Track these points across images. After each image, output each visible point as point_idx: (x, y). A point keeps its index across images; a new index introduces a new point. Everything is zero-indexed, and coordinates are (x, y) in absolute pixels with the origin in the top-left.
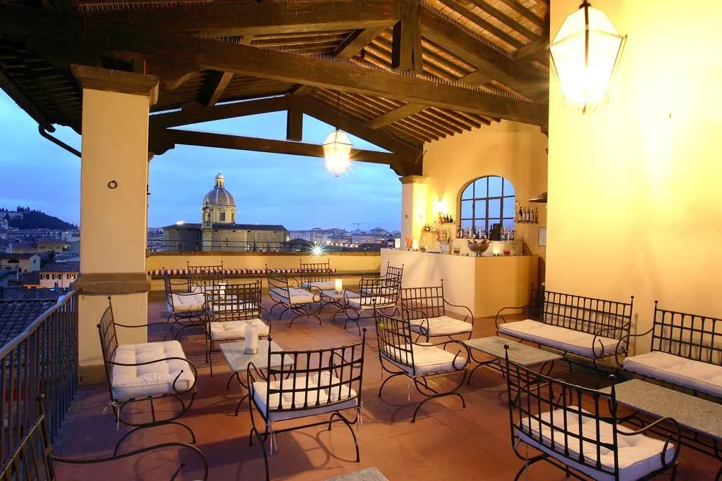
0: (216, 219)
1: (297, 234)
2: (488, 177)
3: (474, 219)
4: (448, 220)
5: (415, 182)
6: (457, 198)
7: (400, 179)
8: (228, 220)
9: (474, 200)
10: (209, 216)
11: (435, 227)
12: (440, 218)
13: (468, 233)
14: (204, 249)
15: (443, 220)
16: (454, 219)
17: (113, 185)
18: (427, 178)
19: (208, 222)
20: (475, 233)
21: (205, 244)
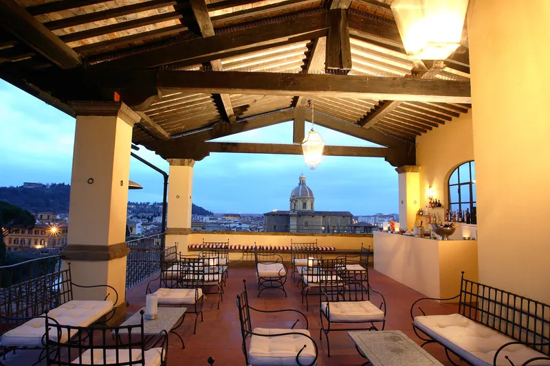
0: (300, 206)
1: (363, 218)
2: (470, 162)
3: (460, 203)
4: (436, 205)
5: (408, 171)
6: (444, 184)
7: (396, 169)
8: (308, 208)
9: (459, 185)
10: (295, 205)
11: (427, 211)
12: (430, 203)
13: (455, 216)
14: (291, 231)
15: (433, 205)
16: (442, 202)
17: (91, 181)
18: (420, 168)
19: (294, 210)
20: (461, 217)
21: (292, 227)
